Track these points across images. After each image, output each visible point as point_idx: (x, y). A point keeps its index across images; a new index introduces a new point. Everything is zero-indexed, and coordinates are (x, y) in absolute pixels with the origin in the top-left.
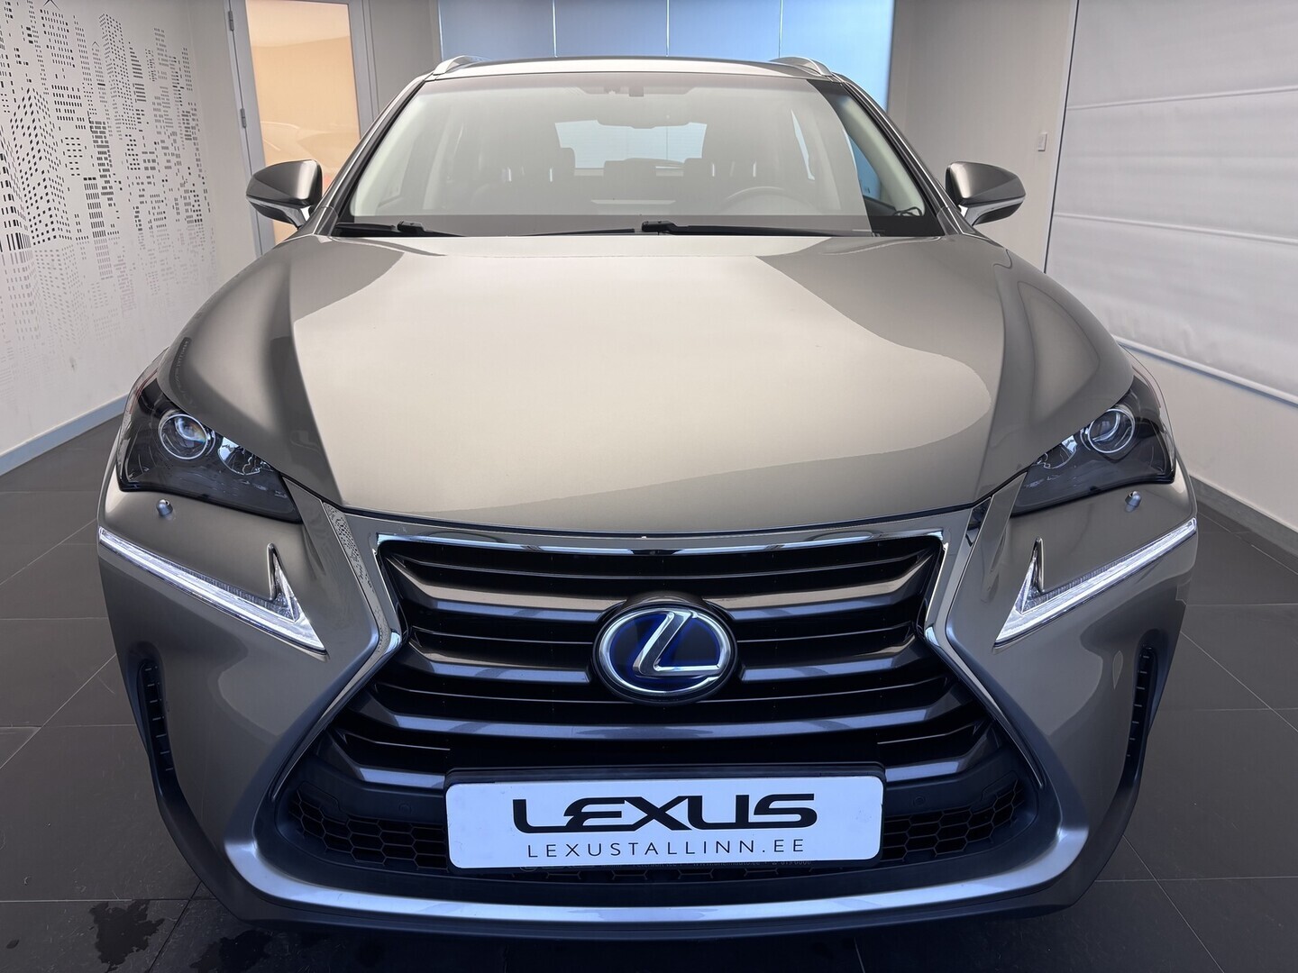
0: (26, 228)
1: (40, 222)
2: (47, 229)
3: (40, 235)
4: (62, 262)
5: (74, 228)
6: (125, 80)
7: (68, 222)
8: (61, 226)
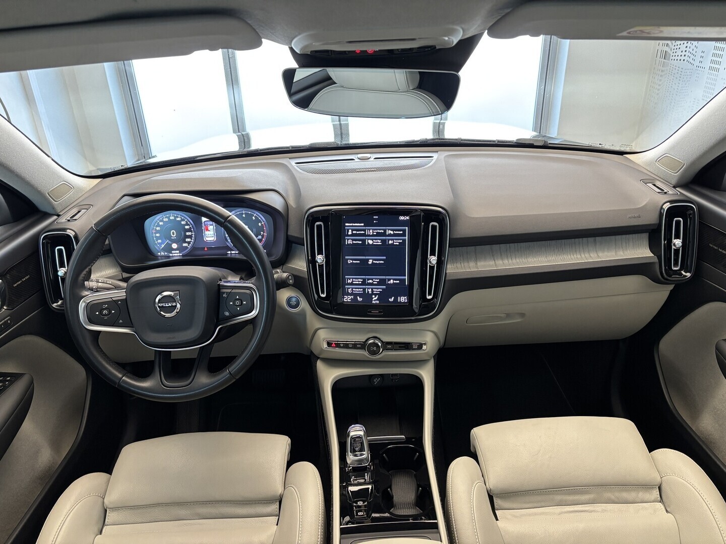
0: (671, 50)
1: (679, 48)
2: (682, 54)
3: (676, 56)
4: (682, 76)
5: (698, 59)
7: (695, 54)
8: (690, 55)
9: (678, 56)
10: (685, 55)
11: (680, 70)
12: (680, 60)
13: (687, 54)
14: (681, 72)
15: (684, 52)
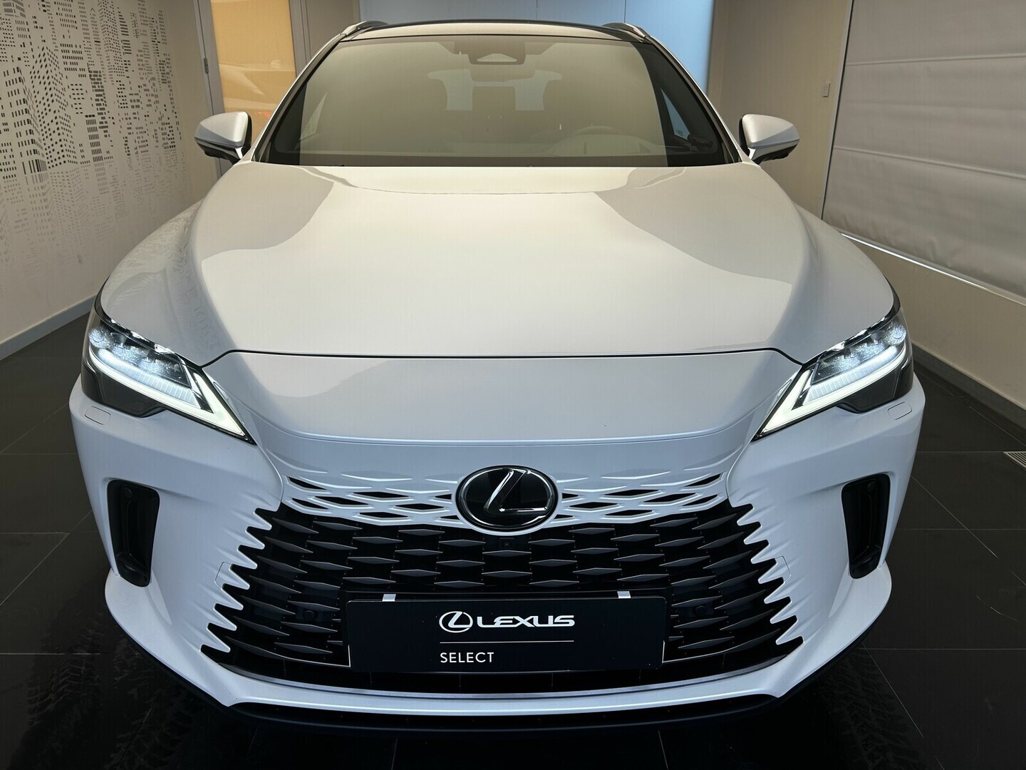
0: (43, 155)
1: (54, 150)
2: (59, 155)
3: (53, 161)
4: (71, 181)
5: (79, 154)
6: (116, 36)
7: (74, 150)
8: (69, 153)
9: (55, 160)
10: (63, 156)
11: (65, 174)
12: (60, 164)
13: (65, 153)
14: (67, 176)
15: (60, 152)
